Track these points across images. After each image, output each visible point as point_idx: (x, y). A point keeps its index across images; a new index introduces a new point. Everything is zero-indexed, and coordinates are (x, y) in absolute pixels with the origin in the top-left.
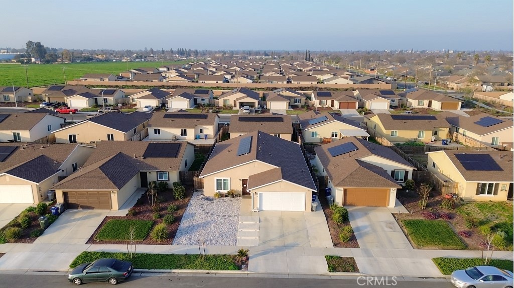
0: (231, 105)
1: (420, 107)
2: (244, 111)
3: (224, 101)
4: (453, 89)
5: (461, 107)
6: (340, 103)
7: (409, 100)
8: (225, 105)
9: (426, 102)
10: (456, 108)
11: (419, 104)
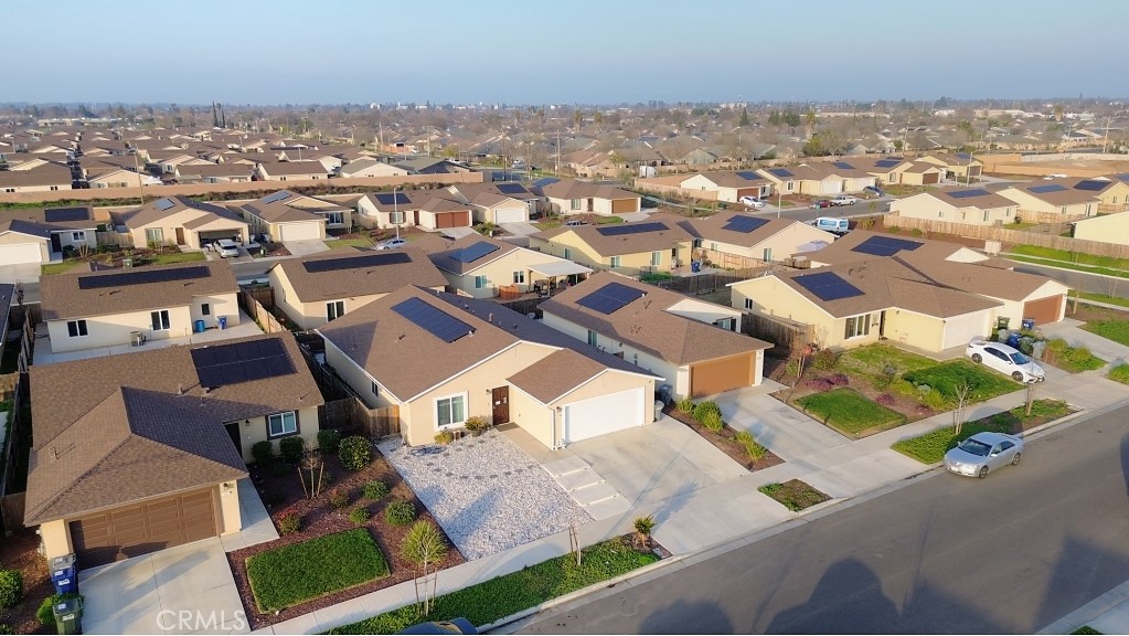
0: (170, 241)
1: (577, 212)
2: (224, 253)
3: (148, 233)
4: (586, 175)
5: (642, 206)
6: (437, 215)
7: (553, 200)
8: (152, 245)
9: (584, 202)
10: (635, 210)
11: (573, 207)
